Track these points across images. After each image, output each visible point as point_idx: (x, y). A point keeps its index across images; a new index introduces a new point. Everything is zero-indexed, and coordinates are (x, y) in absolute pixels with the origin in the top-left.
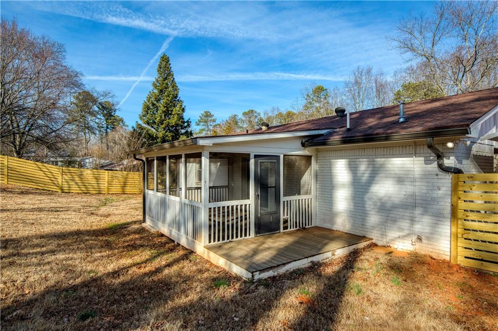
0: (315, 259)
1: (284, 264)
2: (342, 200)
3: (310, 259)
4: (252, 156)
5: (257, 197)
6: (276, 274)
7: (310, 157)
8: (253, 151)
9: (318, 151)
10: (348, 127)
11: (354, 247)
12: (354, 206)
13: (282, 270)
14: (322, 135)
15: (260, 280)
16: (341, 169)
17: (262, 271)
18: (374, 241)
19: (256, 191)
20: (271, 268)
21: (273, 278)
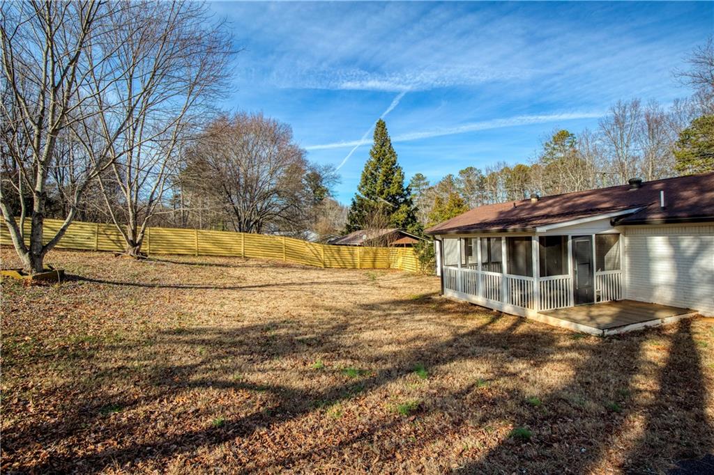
0: (649, 324)
1: (625, 326)
2: (663, 273)
3: (644, 324)
4: (570, 237)
5: (575, 272)
6: (619, 332)
7: (619, 234)
8: (570, 233)
9: (625, 229)
10: (662, 205)
11: (682, 316)
12: (677, 281)
13: (623, 330)
14: (632, 214)
15: (608, 336)
16: (659, 245)
17: (610, 329)
18: (699, 313)
19: (574, 267)
20: (615, 328)
21: (619, 335)
